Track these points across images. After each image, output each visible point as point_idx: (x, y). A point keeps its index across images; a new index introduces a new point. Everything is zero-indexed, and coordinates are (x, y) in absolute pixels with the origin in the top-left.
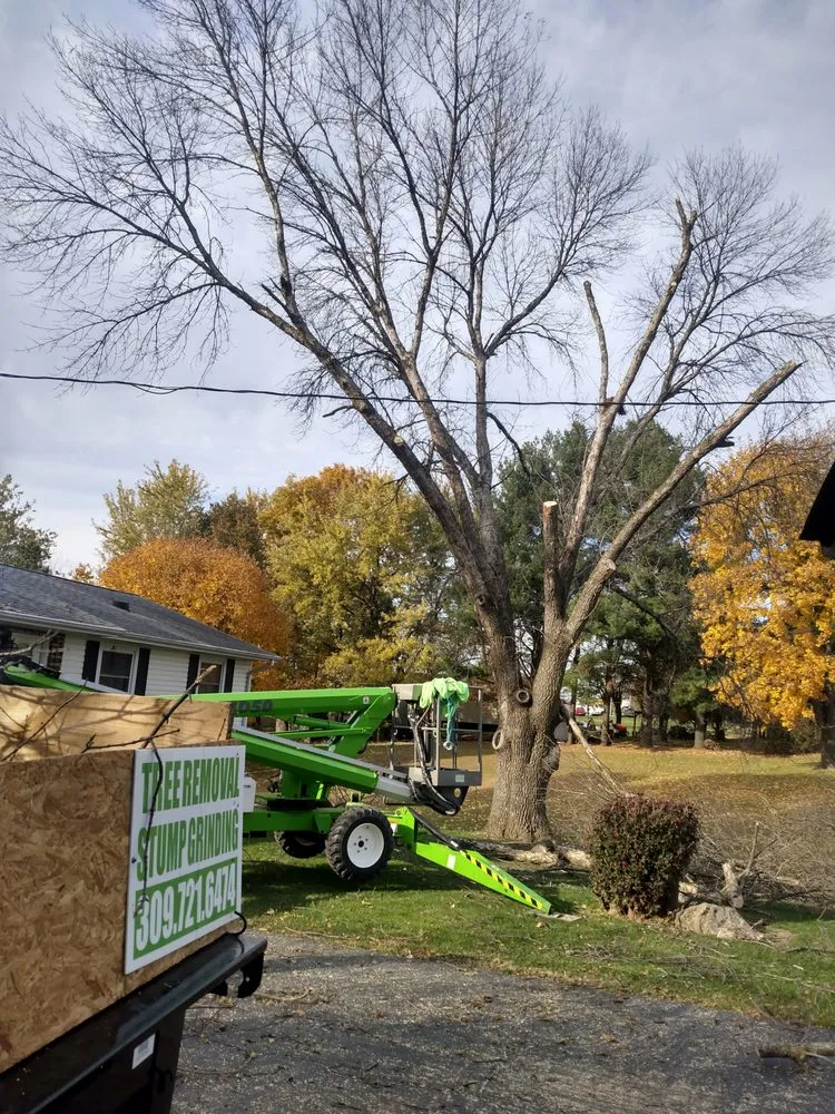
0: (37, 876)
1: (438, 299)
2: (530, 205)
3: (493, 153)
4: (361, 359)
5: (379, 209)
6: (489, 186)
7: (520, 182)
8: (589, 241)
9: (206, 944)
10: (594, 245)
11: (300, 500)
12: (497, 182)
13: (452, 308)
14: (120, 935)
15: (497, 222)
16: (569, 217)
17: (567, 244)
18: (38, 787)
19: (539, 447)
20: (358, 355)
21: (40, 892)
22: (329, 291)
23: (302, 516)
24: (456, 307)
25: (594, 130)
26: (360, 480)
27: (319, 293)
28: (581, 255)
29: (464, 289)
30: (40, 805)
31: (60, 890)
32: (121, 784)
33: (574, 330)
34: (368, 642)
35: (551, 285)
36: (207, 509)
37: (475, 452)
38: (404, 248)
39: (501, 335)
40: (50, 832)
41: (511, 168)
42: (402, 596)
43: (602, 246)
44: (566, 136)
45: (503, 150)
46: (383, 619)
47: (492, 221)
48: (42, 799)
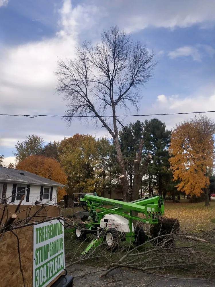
0: (5, 271)
1: (102, 91)
2: (124, 67)
3: (114, 54)
4: (83, 107)
5: (86, 69)
6: (113, 62)
7: (121, 61)
8: (139, 75)
9: (56, 280)
10: (141, 76)
11: (68, 144)
12: (115, 61)
13: (106, 93)
14: (31, 284)
15: (116, 71)
16: (134, 69)
17: (134, 76)
18: (5, 242)
19: (129, 127)
20: (82, 106)
21: (6, 277)
22: (74, 90)
23: (69, 148)
24: (107, 93)
25: (139, 48)
26: (83, 138)
27: (71, 91)
28: (137, 78)
29: (108, 88)
30: (5, 247)
31: (12, 274)
32: (30, 236)
33: (137, 97)
34: (88, 180)
35: (130, 86)
36: (43, 147)
37: (113, 129)
38: (93, 78)
39: (118, 100)
40: (8, 256)
41: (119, 58)
42: (96, 167)
43: (143, 76)
44: (132, 49)
45: (116, 53)
46: (91, 173)
47: (115, 71)
48: (6, 245)
